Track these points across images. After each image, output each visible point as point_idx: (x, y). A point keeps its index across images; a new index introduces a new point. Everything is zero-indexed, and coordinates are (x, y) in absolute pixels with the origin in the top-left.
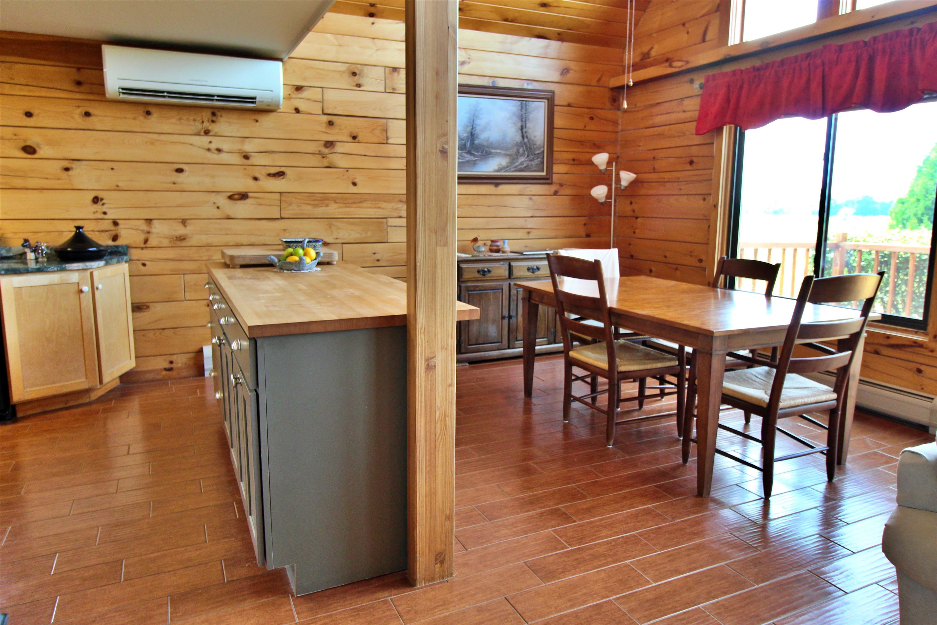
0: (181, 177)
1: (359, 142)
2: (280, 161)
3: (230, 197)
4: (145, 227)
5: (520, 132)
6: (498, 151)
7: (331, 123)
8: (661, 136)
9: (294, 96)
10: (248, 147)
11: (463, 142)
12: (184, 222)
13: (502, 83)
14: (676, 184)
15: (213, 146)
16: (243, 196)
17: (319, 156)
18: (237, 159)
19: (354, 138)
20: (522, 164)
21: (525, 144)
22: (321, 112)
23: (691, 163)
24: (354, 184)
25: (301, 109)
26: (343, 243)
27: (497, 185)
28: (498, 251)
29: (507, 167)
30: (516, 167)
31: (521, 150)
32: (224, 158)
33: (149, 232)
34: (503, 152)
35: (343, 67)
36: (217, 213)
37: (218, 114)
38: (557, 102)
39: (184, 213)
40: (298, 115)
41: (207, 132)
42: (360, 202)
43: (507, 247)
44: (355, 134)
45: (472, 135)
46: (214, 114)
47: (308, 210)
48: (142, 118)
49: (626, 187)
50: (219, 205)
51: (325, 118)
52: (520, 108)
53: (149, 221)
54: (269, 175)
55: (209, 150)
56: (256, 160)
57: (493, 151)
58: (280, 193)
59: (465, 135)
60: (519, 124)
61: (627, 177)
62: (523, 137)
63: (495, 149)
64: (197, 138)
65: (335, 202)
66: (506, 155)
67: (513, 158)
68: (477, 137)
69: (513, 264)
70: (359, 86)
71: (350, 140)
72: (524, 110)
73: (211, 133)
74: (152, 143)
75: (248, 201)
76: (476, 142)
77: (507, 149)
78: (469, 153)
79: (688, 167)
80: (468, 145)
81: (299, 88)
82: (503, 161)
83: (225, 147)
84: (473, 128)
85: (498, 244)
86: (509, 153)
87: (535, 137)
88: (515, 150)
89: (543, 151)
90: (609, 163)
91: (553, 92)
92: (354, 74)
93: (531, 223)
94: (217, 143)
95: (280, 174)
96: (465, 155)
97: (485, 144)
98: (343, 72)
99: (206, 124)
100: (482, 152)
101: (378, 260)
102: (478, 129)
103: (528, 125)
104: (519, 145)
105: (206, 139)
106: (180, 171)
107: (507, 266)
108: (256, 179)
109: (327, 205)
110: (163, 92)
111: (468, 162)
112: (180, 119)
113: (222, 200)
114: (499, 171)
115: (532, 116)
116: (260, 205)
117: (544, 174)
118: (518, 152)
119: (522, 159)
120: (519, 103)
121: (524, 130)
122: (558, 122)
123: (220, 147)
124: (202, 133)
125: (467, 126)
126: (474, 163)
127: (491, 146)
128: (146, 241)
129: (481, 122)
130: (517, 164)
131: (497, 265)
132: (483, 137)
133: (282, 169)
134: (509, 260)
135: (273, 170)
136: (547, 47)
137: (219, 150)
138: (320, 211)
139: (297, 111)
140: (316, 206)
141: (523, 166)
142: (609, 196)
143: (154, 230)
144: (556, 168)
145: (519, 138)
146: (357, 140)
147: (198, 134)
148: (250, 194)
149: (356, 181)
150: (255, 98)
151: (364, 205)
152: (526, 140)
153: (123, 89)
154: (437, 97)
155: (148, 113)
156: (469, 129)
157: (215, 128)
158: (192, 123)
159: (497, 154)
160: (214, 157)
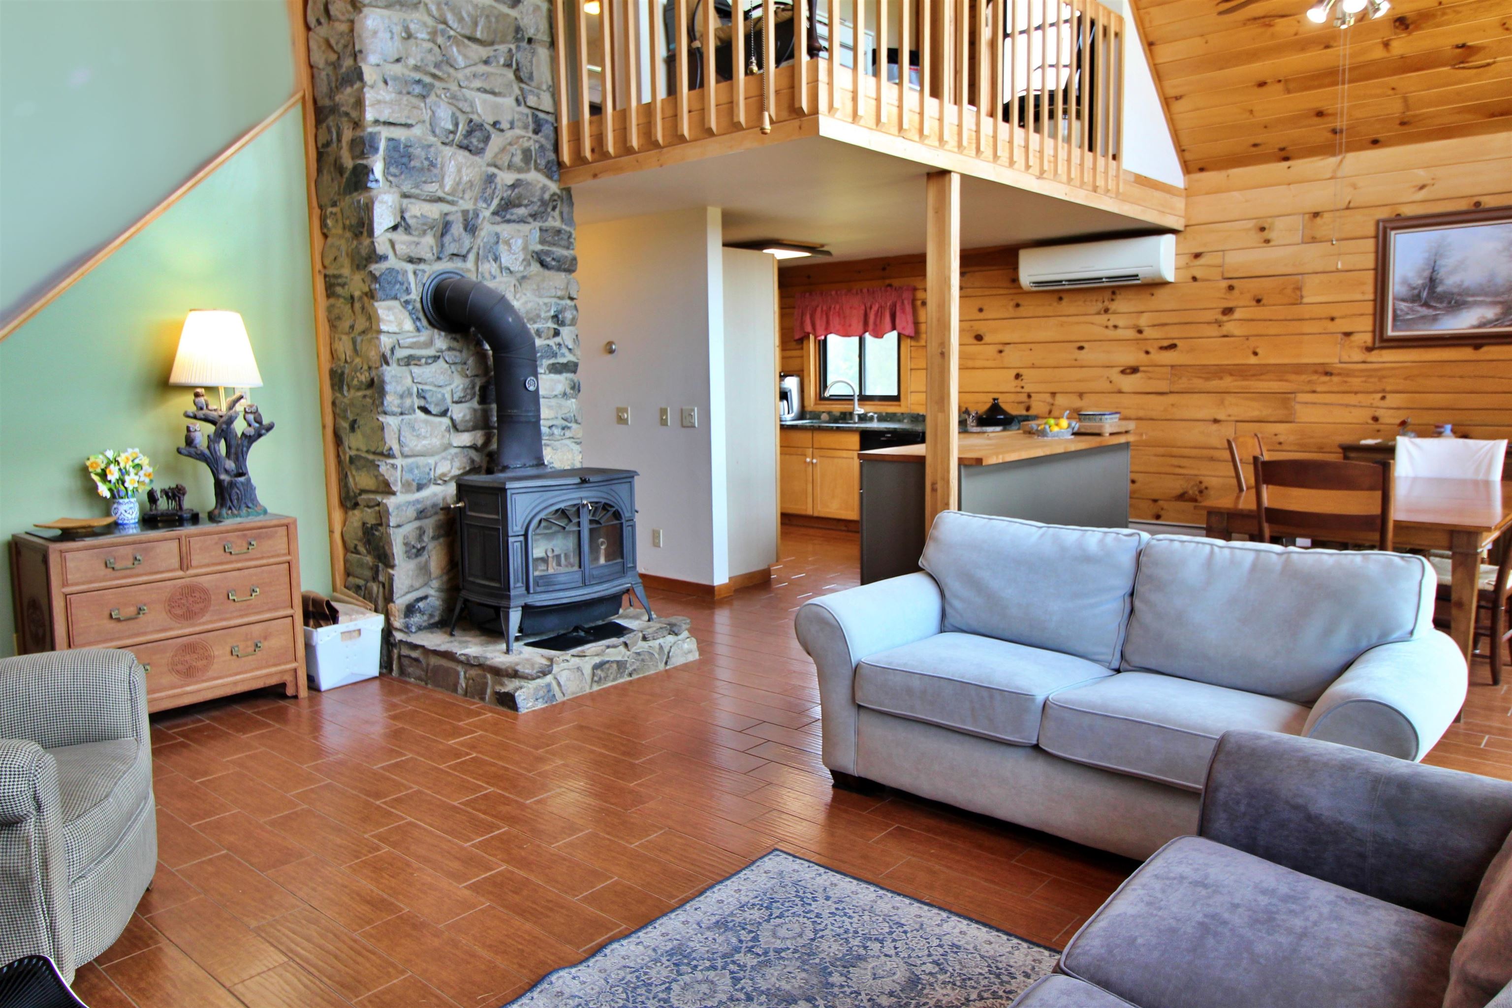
0: (1082, 355)
1: (1264, 305)
2: (1173, 333)
3: (1123, 372)
4: (1048, 398)
6: (1479, 298)
7: (1231, 288)
9: (1192, 264)
10: (1143, 321)
11: (1416, 292)
12: (1081, 395)
13: (1489, 202)
15: (1111, 324)
16: (1134, 370)
17: (1216, 326)
18: (1131, 334)
19: (1259, 301)
22: (1220, 278)
24: (1255, 354)
25: (1198, 276)
26: (1237, 421)
27: (1477, 347)
29: (1497, 320)
32: (1120, 333)
33: (1052, 405)
34: (1489, 299)
35: (1251, 224)
36: (1106, 386)
37: (1117, 292)
39: (1081, 387)
40: (1195, 283)
41: (1106, 311)
42: (1261, 374)
44: (1260, 297)
45: (1432, 281)
46: (1114, 293)
47: (1199, 383)
48: (1055, 304)
50: (1112, 379)
51: (1225, 284)
53: (1053, 394)
54: (1162, 348)
55: (1107, 327)
56: (1148, 333)
57: (1470, 299)
58: (1172, 366)
59: (1420, 282)
63: (1473, 295)
64: (1097, 317)
65: (1231, 375)
68: (1441, 282)
70: (1267, 241)
71: (1254, 303)
73: (1110, 311)
74: (1062, 325)
75: (1138, 375)
76: (1439, 289)
77: (1496, 294)
78: (1426, 305)
80: (1424, 294)
81: (1197, 256)
82: (1490, 313)
83: (1120, 323)
84: (1433, 271)
86: (1500, 299)
92: (1263, 229)
94: (1114, 320)
95: (1173, 346)
96: (1419, 309)
97: (1456, 290)
98: (1249, 229)
99: (1106, 303)
100: (1450, 302)
101: (1280, 443)
102: (1442, 273)
105: (1104, 317)
106: (1081, 348)
108: (1147, 353)
109: (1221, 378)
110: (1061, 281)
111: (1423, 317)
112: (1085, 301)
113: (1114, 374)
114: (1479, 326)
116: (1150, 378)
123: (1116, 323)
124: (1102, 312)
125: (1424, 270)
126: (1435, 318)
127: (1467, 292)
128: (1050, 412)
129: (1447, 263)
132: (1450, 282)
133: (1175, 341)
135: (1166, 343)
137: (1115, 327)
138: (1214, 384)
139: (1194, 279)
140: (1207, 379)
143: (1056, 403)
146: (1262, 303)
147: (1099, 313)
148: (1141, 369)
149: (1258, 350)
150: (1137, 276)
151: (1263, 377)
153: (1034, 283)
155: (1061, 299)
156: (1427, 274)
157: (1113, 306)
158: (1094, 303)
159: (1476, 304)
160: (1111, 333)
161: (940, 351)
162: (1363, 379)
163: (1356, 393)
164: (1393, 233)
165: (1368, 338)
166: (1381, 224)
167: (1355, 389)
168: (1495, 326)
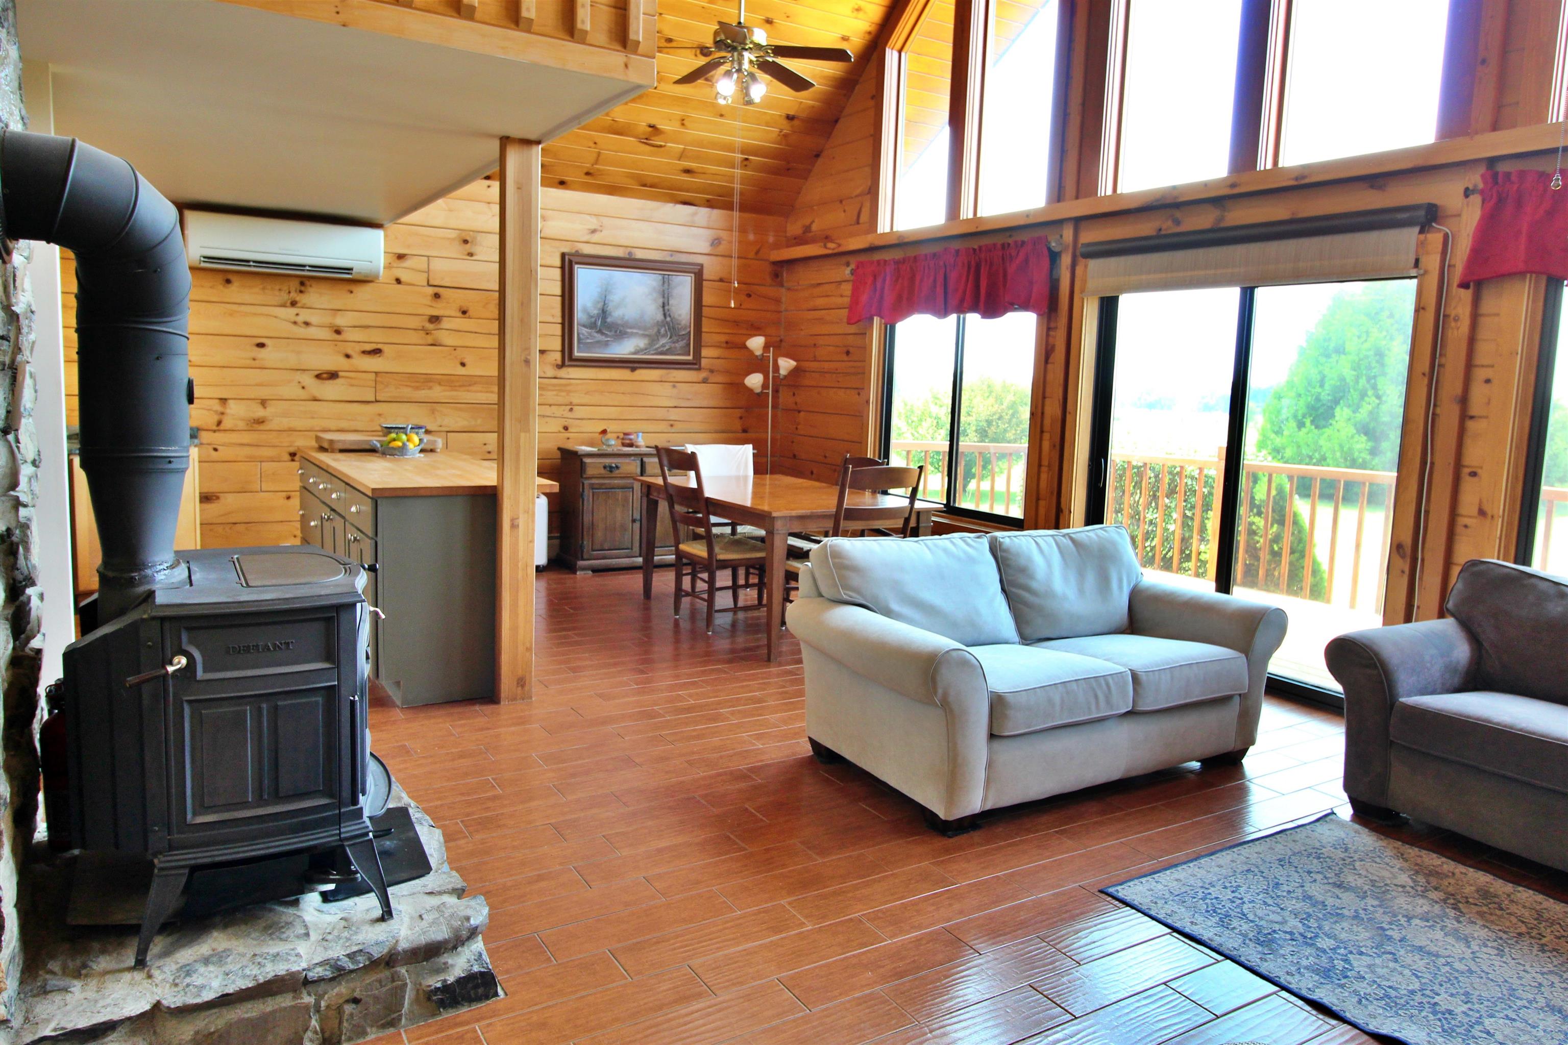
0: (262, 353)
1: (469, 318)
2: (376, 338)
3: (318, 377)
4: (217, 406)
5: (661, 309)
6: (635, 331)
7: (437, 296)
8: (821, 320)
9: (395, 265)
10: (340, 321)
11: (593, 320)
12: (263, 403)
13: (640, 254)
14: (834, 375)
15: (300, 319)
16: (333, 375)
17: (422, 333)
18: (326, 334)
19: (464, 312)
20: (663, 346)
21: (667, 323)
22: (426, 284)
23: (848, 353)
24: (463, 364)
25: (403, 279)
26: (448, 432)
27: (633, 369)
28: (631, 445)
30: (656, 349)
31: (662, 331)
32: (312, 332)
33: (222, 413)
34: (641, 332)
35: (453, 234)
36: (302, 394)
37: (307, 283)
38: (705, 276)
39: (264, 393)
40: (399, 286)
41: (294, 304)
42: (470, 385)
43: (642, 441)
44: (465, 309)
45: (604, 313)
46: (302, 284)
47: (407, 392)
48: (221, 287)
49: (785, 377)
50: (304, 384)
51: (431, 290)
52: (661, 282)
53: (223, 401)
54: (364, 352)
55: (295, 323)
56: (349, 335)
57: (629, 330)
58: (376, 373)
59: (596, 312)
60: (661, 301)
61: (786, 365)
62: (665, 315)
63: (631, 328)
64: (283, 309)
65: (440, 384)
66: (645, 336)
67: (653, 339)
68: (610, 314)
69: (645, 459)
70: (471, 254)
71: (460, 314)
72: (666, 285)
73: (299, 305)
74: (231, 315)
75: (338, 381)
76: (609, 320)
77: (645, 329)
78: (600, 332)
79: (845, 358)
80: (599, 323)
81: (401, 257)
82: (642, 343)
83: (313, 320)
84: (605, 304)
85: (632, 437)
86: (647, 333)
87: (680, 315)
88: (656, 330)
89: (690, 332)
90: (766, 347)
91: (702, 266)
92: (466, 242)
93: (674, 415)
94: (305, 315)
95: (377, 352)
96: (596, 335)
97: (619, 322)
98: (453, 239)
99: (293, 295)
100: (616, 332)
101: (489, 452)
102: (610, 307)
103: (670, 302)
104: (660, 325)
105: (293, 311)
106: (261, 345)
107: (639, 463)
108: (348, 356)
109: (430, 388)
110: (248, 261)
111: (598, 342)
112: (264, 289)
113: (308, 380)
114: (635, 353)
115: (675, 292)
116: (352, 385)
117: (690, 358)
118: (659, 331)
119: (663, 341)
120: (660, 277)
121: (666, 308)
122: (707, 299)
123: (308, 319)
124: (288, 304)
125: (598, 302)
126: (606, 344)
127: (626, 325)
128: (219, 423)
129: (614, 298)
130: (657, 346)
131: (627, 460)
132: (617, 314)
133: (379, 346)
134: (641, 456)
135: (368, 347)
136: (695, 214)
137: (307, 324)
138: (422, 394)
139: (398, 281)
140: (417, 388)
141: (665, 349)
142: (765, 386)
143: (228, 411)
144: (705, 352)
145: (660, 317)
146: (467, 315)
147: (283, 305)
148: (341, 374)
149: (465, 361)
150: (351, 269)
151: (473, 388)
152: (668, 319)
153: (205, 257)
155: (228, 281)
156: (600, 305)
157: (303, 299)
158: (277, 293)
159: (632, 334)
160: (302, 331)
161: (523, 358)
162: (555, 393)
163: (550, 405)
164: (576, 266)
165: (558, 356)
166: (567, 258)
167: (551, 402)
168: (645, 354)
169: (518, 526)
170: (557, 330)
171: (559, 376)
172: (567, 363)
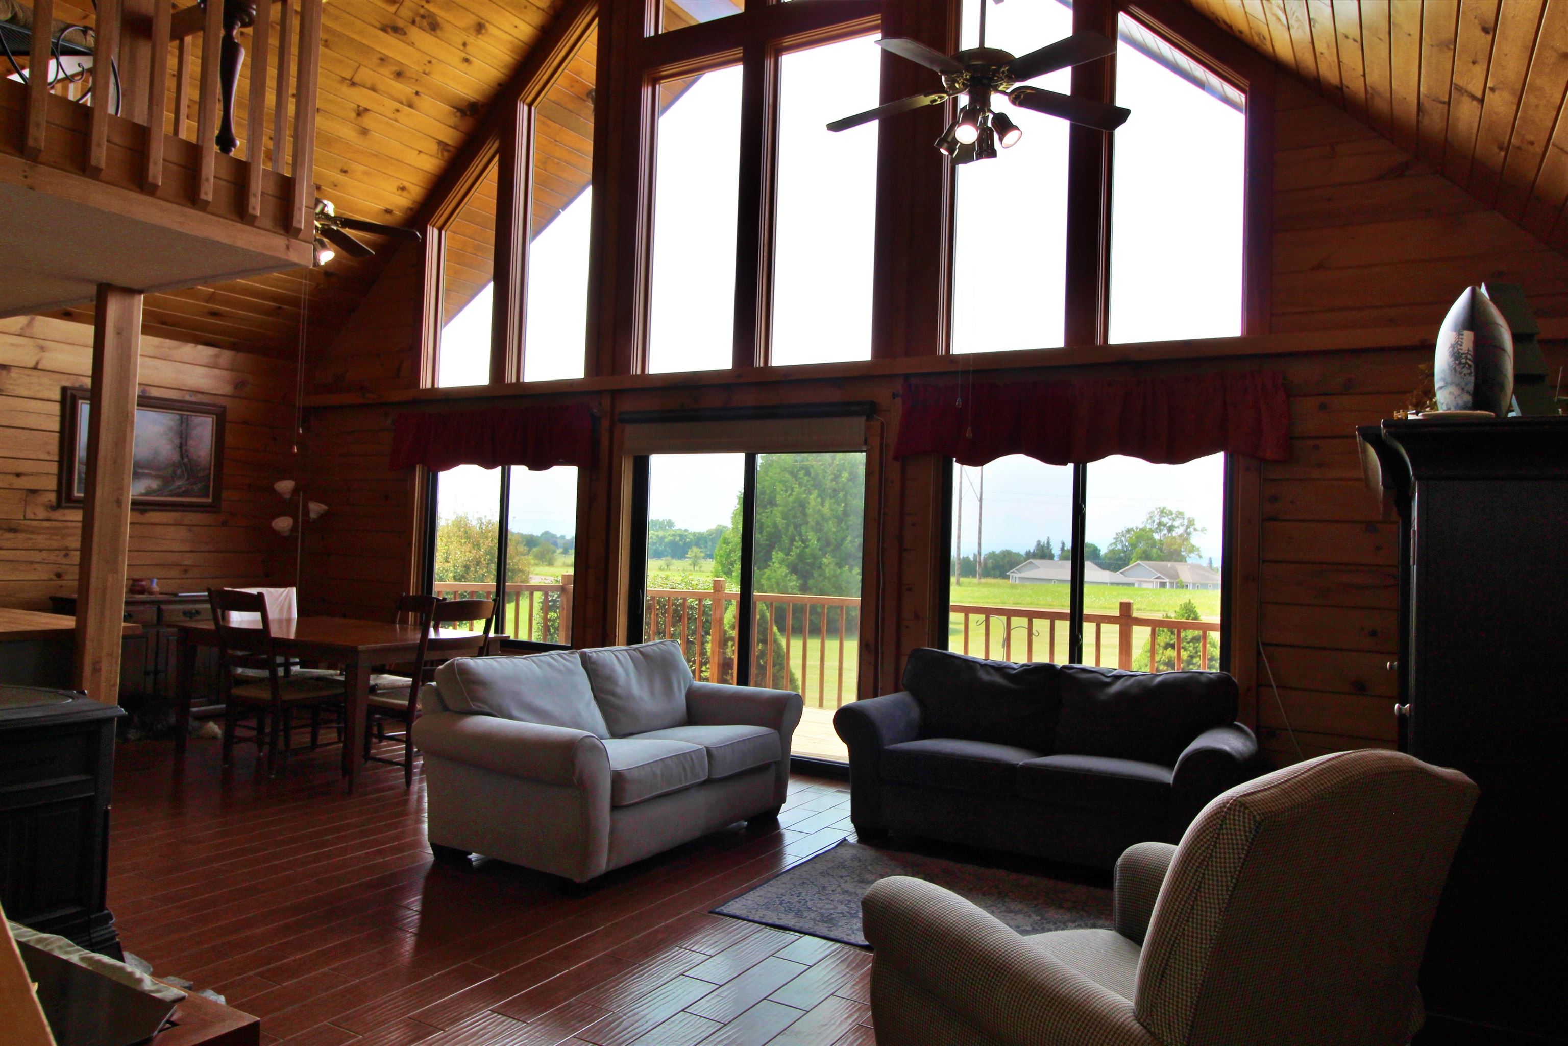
5: (178, 450)
6: (146, 471)
8: (357, 466)
13: (155, 393)
14: (372, 519)
20: (179, 487)
21: (185, 464)
23: (386, 498)
27: (143, 512)
28: (142, 592)
29: (158, 490)
30: (171, 491)
31: (179, 471)
34: (153, 473)
38: (228, 418)
43: (155, 587)
49: (315, 521)
52: (179, 422)
57: (140, 471)
60: (177, 441)
61: (316, 509)
62: (182, 456)
63: (142, 468)
66: (156, 477)
67: (167, 481)
69: (164, 607)
72: (184, 425)
77: (159, 469)
79: (383, 502)
82: (154, 484)
85: (144, 583)
86: (161, 474)
87: (199, 457)
88: (170, 470)
89: (210, 473)
90: (296, 491)
91: (224, 407)
93: (189, 560)
103: (189, 443)
104: (175, 465)
107: (155, 609)
114: (146, 495)
115: (196, 432)
117: (210, 500)
118: (174, 472)
119: (179, 483)
120: (178, 417)
121: (184, 448)
122: (229, 440)
127: (139, 464)
130: (172, 487)
131: (141, 608)
134: (158, 603)
136: (217, 356)
141: (181, 491)
142: (294, 529)
144: (225, 495)
145: (176, 457)
152: (186, 460)
154: (115, 462)
159: (145, 475)
161: (115, 498)
162: (47, 536)
163: (40, 550)
164: (80, 402)
165: (52, 497)
166: (69, 393)
167: (40, 546)
168: (158, 496)
169: (100, 669)
170: (54, 468)
171: (53, 518)
172: (64, 504)
